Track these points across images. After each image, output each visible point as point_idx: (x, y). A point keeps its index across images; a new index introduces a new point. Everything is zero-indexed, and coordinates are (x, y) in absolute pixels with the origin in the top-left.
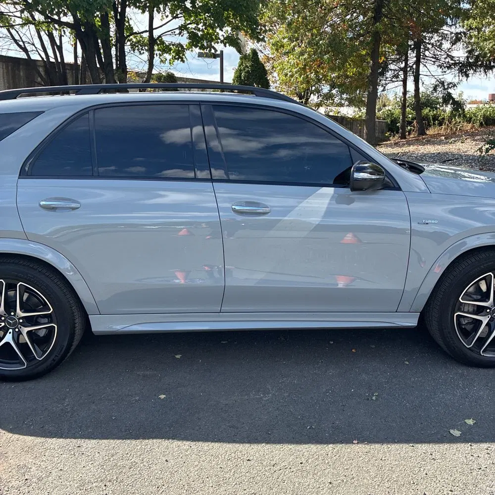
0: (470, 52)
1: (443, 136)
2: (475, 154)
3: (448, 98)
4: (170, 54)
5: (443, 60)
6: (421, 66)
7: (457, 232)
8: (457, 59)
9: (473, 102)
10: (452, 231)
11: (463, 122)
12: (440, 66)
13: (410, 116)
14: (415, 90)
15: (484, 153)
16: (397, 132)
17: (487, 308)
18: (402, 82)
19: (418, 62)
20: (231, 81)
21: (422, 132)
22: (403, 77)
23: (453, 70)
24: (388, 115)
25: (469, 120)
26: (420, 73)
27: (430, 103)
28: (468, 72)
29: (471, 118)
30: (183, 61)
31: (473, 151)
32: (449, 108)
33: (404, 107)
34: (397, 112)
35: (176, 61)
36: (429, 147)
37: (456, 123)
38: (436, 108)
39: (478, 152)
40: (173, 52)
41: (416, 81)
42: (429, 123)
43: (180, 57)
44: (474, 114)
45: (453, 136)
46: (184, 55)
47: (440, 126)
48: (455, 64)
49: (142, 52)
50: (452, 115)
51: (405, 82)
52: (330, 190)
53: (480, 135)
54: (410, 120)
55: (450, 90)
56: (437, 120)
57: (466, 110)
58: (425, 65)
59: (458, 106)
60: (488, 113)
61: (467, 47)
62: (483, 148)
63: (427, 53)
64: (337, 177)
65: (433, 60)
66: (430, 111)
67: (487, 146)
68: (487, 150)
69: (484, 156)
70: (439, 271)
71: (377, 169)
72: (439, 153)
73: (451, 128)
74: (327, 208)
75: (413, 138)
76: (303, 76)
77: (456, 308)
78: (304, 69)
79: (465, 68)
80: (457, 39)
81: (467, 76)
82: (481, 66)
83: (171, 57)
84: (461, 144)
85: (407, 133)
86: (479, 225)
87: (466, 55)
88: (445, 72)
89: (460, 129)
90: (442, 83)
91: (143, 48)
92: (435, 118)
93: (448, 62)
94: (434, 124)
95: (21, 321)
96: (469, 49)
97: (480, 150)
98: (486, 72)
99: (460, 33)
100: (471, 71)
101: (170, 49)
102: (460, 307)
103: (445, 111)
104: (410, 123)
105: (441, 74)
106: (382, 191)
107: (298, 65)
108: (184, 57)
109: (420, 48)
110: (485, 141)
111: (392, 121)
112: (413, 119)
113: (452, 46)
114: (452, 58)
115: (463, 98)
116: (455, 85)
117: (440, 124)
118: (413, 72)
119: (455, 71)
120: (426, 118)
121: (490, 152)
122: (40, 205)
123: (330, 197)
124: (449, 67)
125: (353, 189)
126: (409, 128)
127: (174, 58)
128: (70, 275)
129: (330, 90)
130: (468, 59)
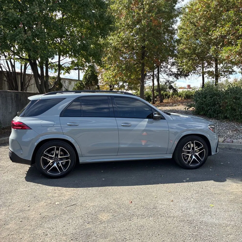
0: (178, 69)
1: (171, 103)
2: (184, 110)
3: (171, 87)
4: (64, 70)
5: (168, 72)
6: (160, 74)
7: (180, 131)
8: (174, 72)
9: (180, 87)
10: (179, 131)
11: (178, 97)
12: (167, 75)
13: (156, 94)
14: (158, 84)
15: (187, 110)
16: (151, 101)
17: (190, 152)
18: (152, 81)
19: (158, 73)
20: (82, 80)
21: (161, 101)
22: (152, 79)
23: (172, 76)
24: (146, 94)
25: (180, 96)
26: (160, 77)
27: (163, 89)
28: (178, 77)
29: (180, 95)
30: (69, 74)
31: (183, 109)
32: (171, 91)
33: (153, 91)
34: (150, 92)
35: (66, 73)
36: (166, 107)
37: (175, 97)
38: (166, 91)
39: (185, 109)
40: (65, 70)
41: (158, 80)
42: (164, 97)
43: (68, 72)
44: (182, 94)
45: (175, 103)
46: (70, 71)
47: (168, 99)
48: (173, 74)
49: (52, 69)
50: (173, 94)
51: (153, 80)
52: (147, 120)
53: (185, 103)
54: (156, 96)
55: (171, 84)
56: (167, 96)
57: (178, 92)
58: (161, 74)
59: (175, 90)
60: (187, 93)
61: (177, 67)
62: (186, 108)
63: (162, 69)
64: (147, 116)
65: (164, 72)
66: (164, 92)
67: (188, 107)
68: (188, 109)
69: (187, 111)
70: (176, 143)
71: (159, 114)
72: (171, 110)
73: (173, 99)
74: (147, 125)
75: (158, 104)
76: (115, 79)
77: (182, 152)
78: (115, 76)
79: (177, 76)
80: (173, 64)
81: (178, 79)
82: (183, 75)
83: (64, 72)
84: (178, 106)
85: (155, 101)
86: (186, 129)
87: (177, 70)
88: (169, 77)
89: (176, 100)
90: (168, 81)
91: (53, 68)
92: (166, 95)
93: (170, 73)
94: (166, 98)
95: (59, 159)
96: (178, 68)
97: (185, 108)
98: (185, 77)
99: (174, 62)
100: (180, 77)
101: (64, 69)
102: (183, 152)
103: (170, 92)
104: (156, 97)
105: (168, 78)
106: (161, 120)
107: (112, 74)
108: (69, 72)
109: (159, 67)
110: (186, 105)
111: (148, 96)
112: (157, 95)
113: (171, 67)
114: (172, 72)
115: (176, 86)
116: (173, 82)
117: (168, 98)
118: (157, 77)
119: (173, 77)
120: (163, 95)
121: (189, 109)
122: (67, 125)
123: (147, 121)
124: (171, 75)
125: (154, 119)
126: (155, 99)
127: (65, 72)
128: (75, 145)
129: (123, 84)
130: (178, 72)
